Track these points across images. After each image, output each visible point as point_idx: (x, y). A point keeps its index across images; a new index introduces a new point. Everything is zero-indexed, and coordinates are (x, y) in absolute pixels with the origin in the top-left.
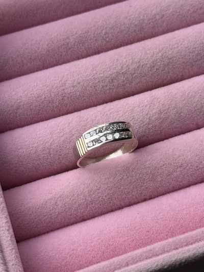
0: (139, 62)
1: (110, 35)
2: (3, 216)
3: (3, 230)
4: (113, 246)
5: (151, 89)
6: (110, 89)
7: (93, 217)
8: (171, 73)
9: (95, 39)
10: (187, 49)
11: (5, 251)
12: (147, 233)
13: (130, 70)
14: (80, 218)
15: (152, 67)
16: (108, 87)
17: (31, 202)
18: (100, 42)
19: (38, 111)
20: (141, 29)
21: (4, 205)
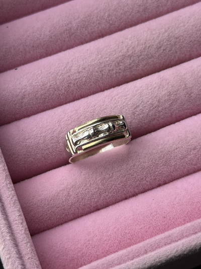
0: (145, 43)
1: (114, 17)
2: (16, 209)
3: (16, 224)
4: (129, 235)
5: (159, 71)
6: (116, 73)
7: (106, 205)
8: (178, 53)
9: (98, 22)
10: (194, 27)
11: (20, 244)
12: (164, 219)
13: (136, 52)
14: (94, 207)
15: (159, 48)
16: (114, 71)
17: (43, 194)
18: (103, 25)
19: (44, 99)
20: (145, 10)
21: (15, 198)
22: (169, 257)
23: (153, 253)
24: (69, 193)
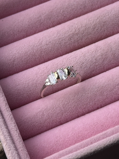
0: (86, 26)
1: (66, 12)
2: (12, 122)
3: (13, 131)
4: (81, 137)
5: (95, 42)
6: (69, 44)
7: (67, 121)
8: (106, 31)
9: (57, 15)
10: (114, 16)
11: (16, 142)
12: (102, 127)
13: (81, 31)
14: (59, 122)
15: (94, 28)
16: (68, 43)
17: (27, 115)
18: (60, 17)
19: (26, 61)
20: (85, 7)
21: (12, 116)
22: (106, 145)
23: (96, 144)
24: (43, 114)
